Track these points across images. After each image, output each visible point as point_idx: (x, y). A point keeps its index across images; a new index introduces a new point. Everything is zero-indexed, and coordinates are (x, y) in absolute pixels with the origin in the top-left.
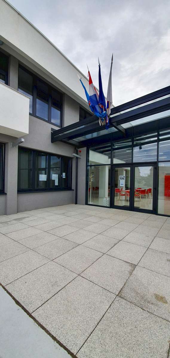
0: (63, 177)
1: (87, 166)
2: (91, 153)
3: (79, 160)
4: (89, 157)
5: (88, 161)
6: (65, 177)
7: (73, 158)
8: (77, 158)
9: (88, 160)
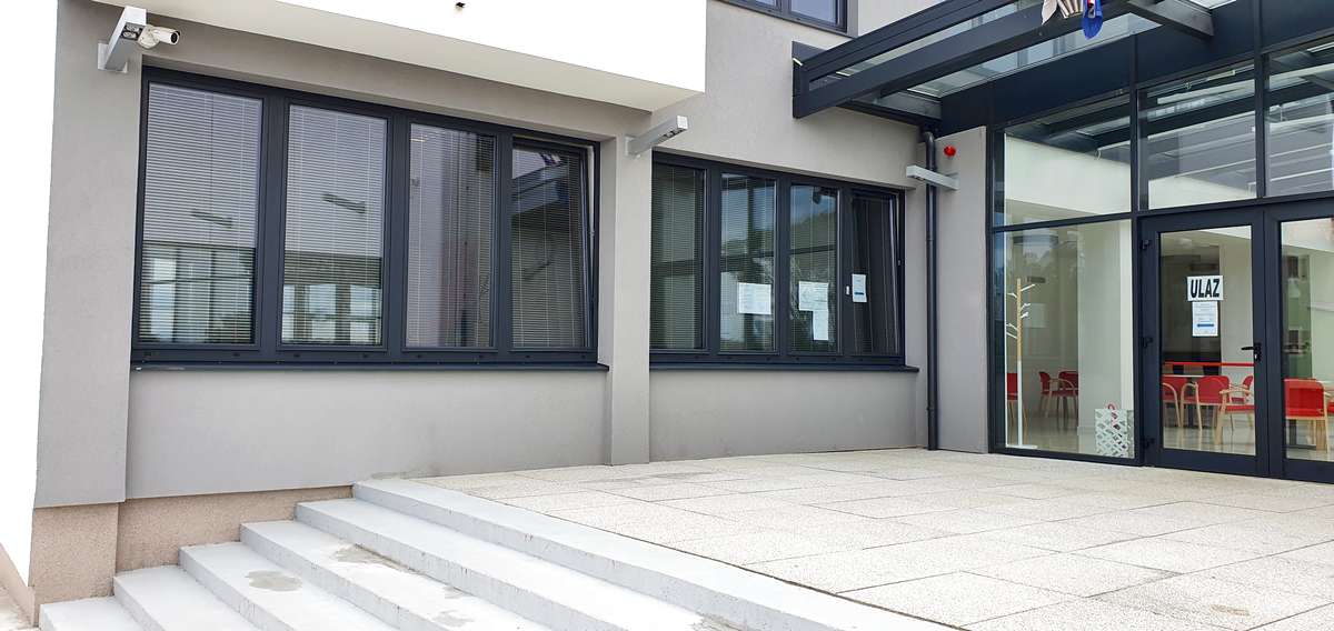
0: (856, 299)
1: (993, 231)
2: (1016, 153)
3: (941, 198)
4: (1001, 177)
5: (1000, 206)
6: (863, 299)
7: (912, 189)
8: (932, 189)
9: (995, 202)
